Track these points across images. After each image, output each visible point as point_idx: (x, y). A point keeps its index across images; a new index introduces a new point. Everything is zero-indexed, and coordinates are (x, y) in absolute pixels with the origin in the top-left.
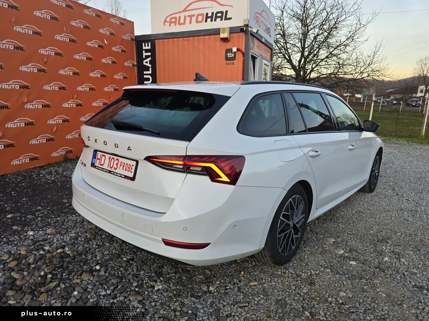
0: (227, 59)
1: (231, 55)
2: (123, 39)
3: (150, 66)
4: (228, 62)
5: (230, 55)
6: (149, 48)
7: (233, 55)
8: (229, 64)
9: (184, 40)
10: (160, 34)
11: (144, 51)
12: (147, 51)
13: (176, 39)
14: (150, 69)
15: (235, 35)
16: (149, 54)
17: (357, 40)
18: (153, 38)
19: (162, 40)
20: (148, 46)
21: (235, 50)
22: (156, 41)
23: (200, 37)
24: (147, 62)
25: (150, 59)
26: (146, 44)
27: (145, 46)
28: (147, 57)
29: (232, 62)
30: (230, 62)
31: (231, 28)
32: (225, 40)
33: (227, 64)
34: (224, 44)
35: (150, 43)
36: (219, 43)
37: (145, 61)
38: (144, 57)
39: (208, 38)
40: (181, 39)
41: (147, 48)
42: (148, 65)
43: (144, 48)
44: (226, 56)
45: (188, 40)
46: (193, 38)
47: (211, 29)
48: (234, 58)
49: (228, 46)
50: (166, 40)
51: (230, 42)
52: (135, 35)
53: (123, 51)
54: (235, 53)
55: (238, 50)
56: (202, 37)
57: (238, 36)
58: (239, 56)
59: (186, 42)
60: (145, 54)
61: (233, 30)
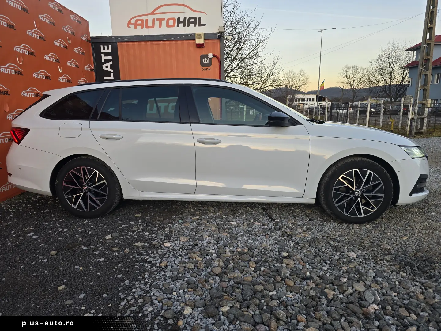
0: (203, 64)
1: (207, 61)
2: (82, 40)
3: (112, 71)
4: (204, 68)
5: (205, 61)
6: (110, 51)
7: (208, 61)
8: (205, 70)
9: (153, 44)
10: (124, 36)
11: (102, 55)
12: (106, 54)
13: (143, 43)
14: (112, 74)
15: (210, 41)
16: (110, 58)
17: (260, 53)
18: (114, 41)
19: (125, 43)
20: (108, 48)
21: (210, 55)
22: (118, 44)
23: (172, 42)
24: (107, 67)
25: (111, 63)
26: (106, 47)
27: (104, 49)
28: (107, 61)
29: (208, 67)
30: (206, 68)
31: (205, 35)
32: (200, 46)
33: (203, 70)
34: (198, 50)
35: (110, 46)
36: (193, 49)
37: (104, 66)
38: (103, 61)
39: (181, 43)
40: (149, 43)
41: (106, 51)
42: (109, 69)
43: (102, 51)
44: (202, 61)
45: (157, 44)
46: (164, 42)
47: (184, 35)
48: (210, 64)
49: (203, 52)
50: (131, 43)
51: (205, 48)
52: (91, 36)
53: (82, 53)
54: (210, 58)
55: (214, 56)
56: (174, 42)
57: (212, 42)
58: (215, 62)
59: (155, 47)
60: (103, 58)
61: (208, 37)
